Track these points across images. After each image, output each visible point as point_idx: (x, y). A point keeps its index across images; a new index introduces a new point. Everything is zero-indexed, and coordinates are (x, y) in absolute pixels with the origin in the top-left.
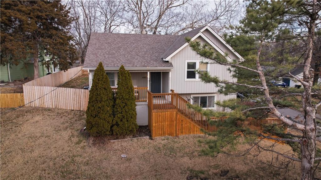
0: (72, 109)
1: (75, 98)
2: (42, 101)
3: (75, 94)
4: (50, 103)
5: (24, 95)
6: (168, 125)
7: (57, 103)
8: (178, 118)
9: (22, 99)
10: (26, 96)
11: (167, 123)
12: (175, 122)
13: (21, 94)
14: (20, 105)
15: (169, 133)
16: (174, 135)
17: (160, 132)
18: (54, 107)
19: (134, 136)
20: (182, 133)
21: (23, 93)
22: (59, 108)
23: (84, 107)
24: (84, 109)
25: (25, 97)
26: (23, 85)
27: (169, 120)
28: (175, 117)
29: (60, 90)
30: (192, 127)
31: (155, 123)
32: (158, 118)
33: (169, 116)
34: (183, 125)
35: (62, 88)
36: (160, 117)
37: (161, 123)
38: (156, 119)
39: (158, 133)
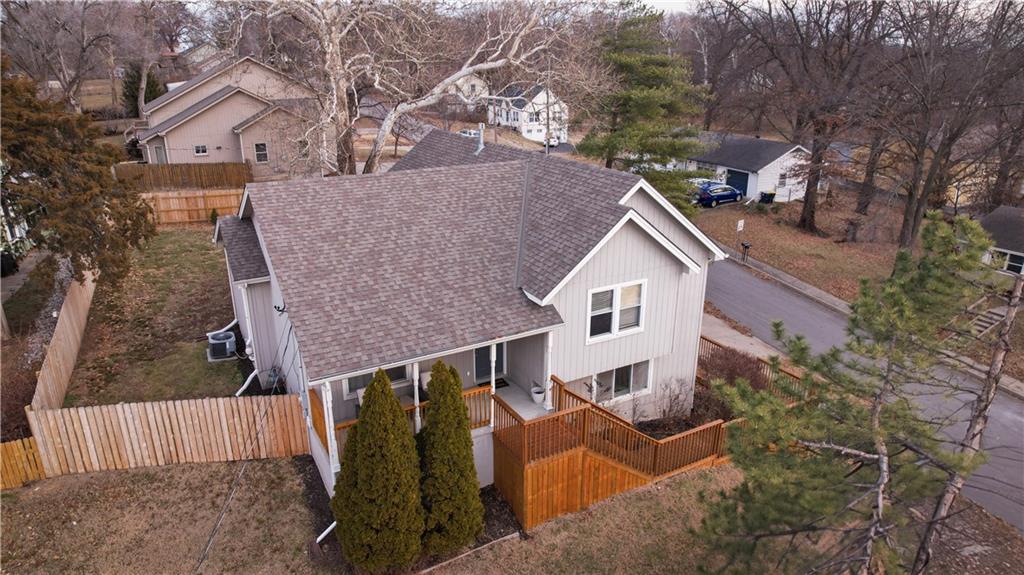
0: (231, 459)
1: (238, 427)
2: (115, 452)
3: (236, 415)
4: (146, 454)
5: (35, 441)
6: (562, 490)
7: (172, 448)
8: (587, 465)
9: (31, 457)
10: (45, 444)
11: (560, 485)
12: (580, 478)
13: (25, 440)
14: (27, 477)
15: (565, 507)
16: (576, 510)
17: (545, 512)
18: (161, 462)
19: (480, 542)
20: (596, 497)
21: (31, 435)
22: (182, 461)
23: (271, 448)
24: (271, 453)
25: (42, 450)
26: (27, 408)
27: (565, 477)
28: (580, 466)
29: (179, 408)
30: (619, 477)
31: (533, 495)
32: (540, 479)
33: (566, 466)
34: (598, 478)
35: (185, 402)
36: (545, 476)
37: (548, 487)
38: (535, 483)
39: (540, 514)
